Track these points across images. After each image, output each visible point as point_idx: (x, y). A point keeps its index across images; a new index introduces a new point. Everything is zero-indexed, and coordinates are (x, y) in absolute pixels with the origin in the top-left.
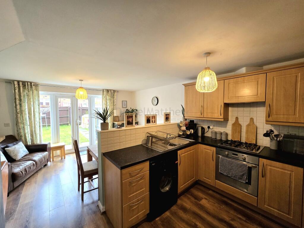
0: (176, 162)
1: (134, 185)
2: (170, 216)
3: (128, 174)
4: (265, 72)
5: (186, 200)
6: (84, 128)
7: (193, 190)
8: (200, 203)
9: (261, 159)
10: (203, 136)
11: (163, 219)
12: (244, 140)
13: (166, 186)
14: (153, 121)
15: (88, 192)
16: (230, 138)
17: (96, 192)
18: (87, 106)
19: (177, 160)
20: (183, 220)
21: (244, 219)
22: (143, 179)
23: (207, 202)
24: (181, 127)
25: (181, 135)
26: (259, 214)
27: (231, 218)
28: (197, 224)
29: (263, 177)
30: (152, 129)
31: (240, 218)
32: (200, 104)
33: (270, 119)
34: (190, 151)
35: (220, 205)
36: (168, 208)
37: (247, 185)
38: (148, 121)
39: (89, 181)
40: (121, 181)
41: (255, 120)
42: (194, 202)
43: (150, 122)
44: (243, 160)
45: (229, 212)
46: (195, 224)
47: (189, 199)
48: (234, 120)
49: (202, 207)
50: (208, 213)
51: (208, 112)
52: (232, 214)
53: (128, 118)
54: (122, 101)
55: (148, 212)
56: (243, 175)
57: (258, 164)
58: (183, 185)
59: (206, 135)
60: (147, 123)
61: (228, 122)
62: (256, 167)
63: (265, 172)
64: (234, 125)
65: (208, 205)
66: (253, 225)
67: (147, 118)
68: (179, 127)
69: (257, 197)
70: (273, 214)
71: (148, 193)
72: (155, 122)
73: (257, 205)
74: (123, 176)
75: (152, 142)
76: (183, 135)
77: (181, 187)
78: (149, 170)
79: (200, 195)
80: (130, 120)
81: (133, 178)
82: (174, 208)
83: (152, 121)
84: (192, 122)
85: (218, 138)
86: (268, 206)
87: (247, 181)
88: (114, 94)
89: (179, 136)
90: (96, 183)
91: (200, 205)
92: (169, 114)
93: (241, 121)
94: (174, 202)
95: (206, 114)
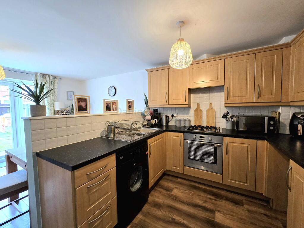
0: (147, 153)
1: (95, 190)
2: (143, 218)
3: (86, 176)
4: (224, 58)
5: (157, 194)
6: (4, 132)
7: (162, 182)
8: (172, 194)
9: (225, 137)
10: (167, 125)
11: (135, 225)
12: (205, 125)
13: (135, 184)
14: (115, 109)
15: (10, 223)
16: (192, 124)
17: (25, 218)
18: (9, 103)
19: (147, 150)
20: (158, 219)
21: (214, 198)
22: (108, 179)
23: (178, 191)
24: (145, 116)
25: (145, 125)
26: (223, 189)
27: (203, 200)
28: (174, 217)
29: (226, 154)
30: (114, 117)
31: (210, 199)
32: (165, 91)
33: (228, 101)
34: (159, 139)
35: (191, 191)
36: (138, 209)
37: (214, 165)
38: (108, 108)
39: (11, 204)
40: (74, 189)
41: (213, 105)
42: (166, 195)
43: (110, 110)
44: (209, 142)
45: (200, 196)
46: (172, 219)
47: (160, 192)
48: (196, 106)
49: (175, 198)
50: (182, 202)
51: (173, 99)
52: (202, 197)
53: (79, 102)
54: (68, 92)
55: (116, 222)
56: (210, 156)
57: (222, 143)
58: (153, 178)
59: (170, 124)
60: (107, 110)
61: (190, 109)
62: (221, 146)
63: (228, 149)
64: (196, 111)
65: (180, 194)
66: (222, 202)
67: (106, 103)
68: (144, 116)
69: (222, 174)
70: (235, 186)
71: (115, 197)
72: (116, 110)
73: (222, 182)
74: (76, 181)
75: (114, 133)
76: (148, 125)
77: (152, 181)
78: (117, 166)
79: (170, 185)
80: (83, 104)
81: (94, 181)
82: (146, 207)
83: (113, 108)
84: (155, 111)
85: (182, 125)
86: (231, 180)
87: (214, 161)
88: (55, 81)
89: (144, 126)
90: (24, 205)
91: (173, 195)
92: (132, 102)
93: (201, 107)
94: (145, 201)
95: (171, 100)
